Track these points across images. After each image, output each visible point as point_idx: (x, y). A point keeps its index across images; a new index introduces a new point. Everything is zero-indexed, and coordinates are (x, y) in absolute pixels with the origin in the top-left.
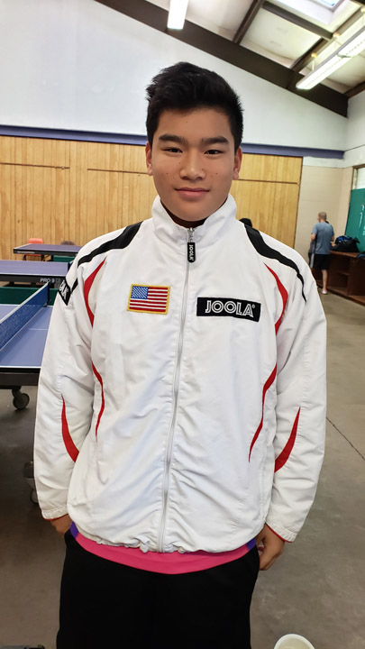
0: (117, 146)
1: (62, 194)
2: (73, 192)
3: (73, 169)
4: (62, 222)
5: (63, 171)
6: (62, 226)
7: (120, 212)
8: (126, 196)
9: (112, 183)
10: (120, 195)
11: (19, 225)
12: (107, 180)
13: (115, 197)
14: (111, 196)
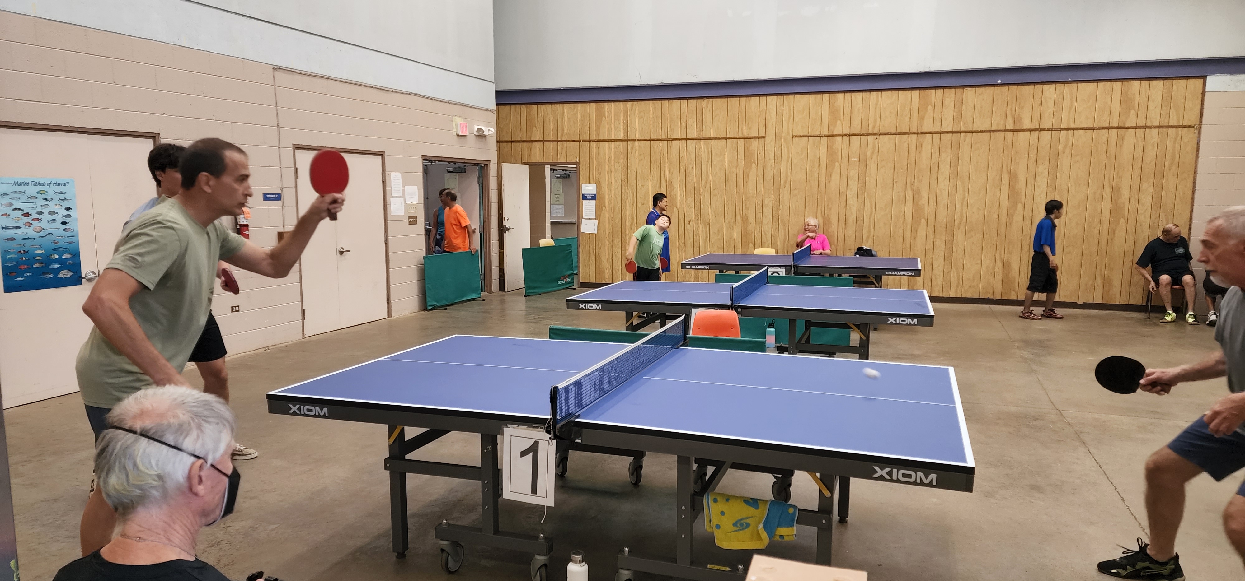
0: (840, 96)
1: (752, 177)
2: (770, 173)
3: (770, 138)
4: (752, 220)
5: (755, 143)
6: (751, 227)
7: (843, 199)
8: (854, 173)
9: (831, 153)
10: (844, 172)
11: (691, 227)
12: (824, 150)
13: (835, 177)
14: (829, 175)
